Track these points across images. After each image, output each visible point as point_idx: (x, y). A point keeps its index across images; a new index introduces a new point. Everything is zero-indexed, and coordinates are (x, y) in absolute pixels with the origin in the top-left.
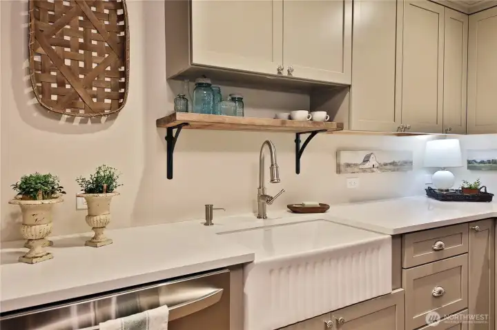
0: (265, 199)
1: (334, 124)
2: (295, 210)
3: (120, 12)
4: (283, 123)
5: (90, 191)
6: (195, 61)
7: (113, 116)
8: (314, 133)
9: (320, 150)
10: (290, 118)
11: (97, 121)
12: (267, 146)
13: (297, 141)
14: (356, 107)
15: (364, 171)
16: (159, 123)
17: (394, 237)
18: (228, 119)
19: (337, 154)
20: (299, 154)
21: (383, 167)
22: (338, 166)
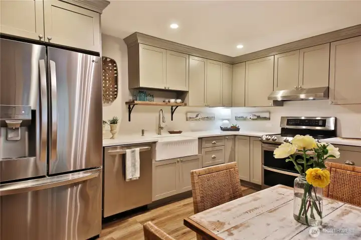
0: (160, 128)
1: (183, 104)
2: (171, 132)
3: (115, 68)
4: (167, 103)
5: (111, 123)
6: (140, 86)
7: (112, 101)
8: (177, 106)
9: (180, 112)
10: (169, 102)
11: (108, 103)
12: (161, 111)
13: (172, 109)
14: (191, 98)
15: (196, 120)
16: (126, 103)
17: (199, 138)
18: (147, 102)
19: (186, 114)
20: (172, 113)
21: (203, 119)
22: (187, 118)
